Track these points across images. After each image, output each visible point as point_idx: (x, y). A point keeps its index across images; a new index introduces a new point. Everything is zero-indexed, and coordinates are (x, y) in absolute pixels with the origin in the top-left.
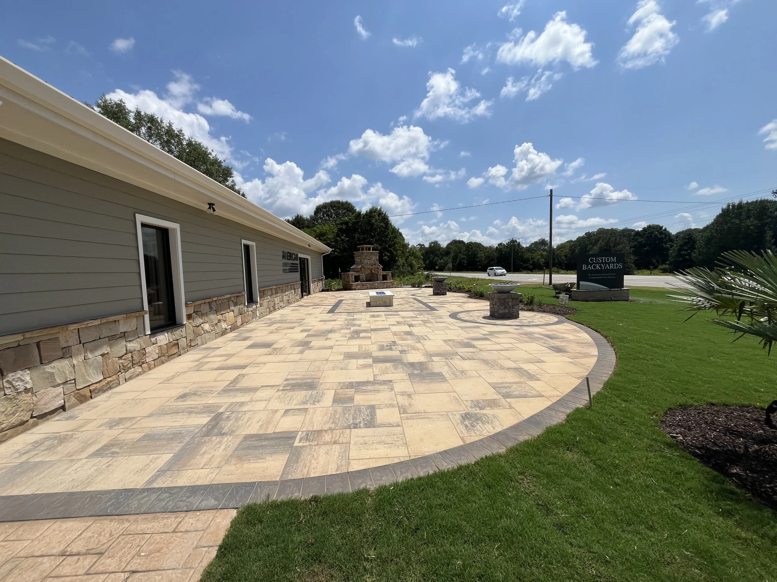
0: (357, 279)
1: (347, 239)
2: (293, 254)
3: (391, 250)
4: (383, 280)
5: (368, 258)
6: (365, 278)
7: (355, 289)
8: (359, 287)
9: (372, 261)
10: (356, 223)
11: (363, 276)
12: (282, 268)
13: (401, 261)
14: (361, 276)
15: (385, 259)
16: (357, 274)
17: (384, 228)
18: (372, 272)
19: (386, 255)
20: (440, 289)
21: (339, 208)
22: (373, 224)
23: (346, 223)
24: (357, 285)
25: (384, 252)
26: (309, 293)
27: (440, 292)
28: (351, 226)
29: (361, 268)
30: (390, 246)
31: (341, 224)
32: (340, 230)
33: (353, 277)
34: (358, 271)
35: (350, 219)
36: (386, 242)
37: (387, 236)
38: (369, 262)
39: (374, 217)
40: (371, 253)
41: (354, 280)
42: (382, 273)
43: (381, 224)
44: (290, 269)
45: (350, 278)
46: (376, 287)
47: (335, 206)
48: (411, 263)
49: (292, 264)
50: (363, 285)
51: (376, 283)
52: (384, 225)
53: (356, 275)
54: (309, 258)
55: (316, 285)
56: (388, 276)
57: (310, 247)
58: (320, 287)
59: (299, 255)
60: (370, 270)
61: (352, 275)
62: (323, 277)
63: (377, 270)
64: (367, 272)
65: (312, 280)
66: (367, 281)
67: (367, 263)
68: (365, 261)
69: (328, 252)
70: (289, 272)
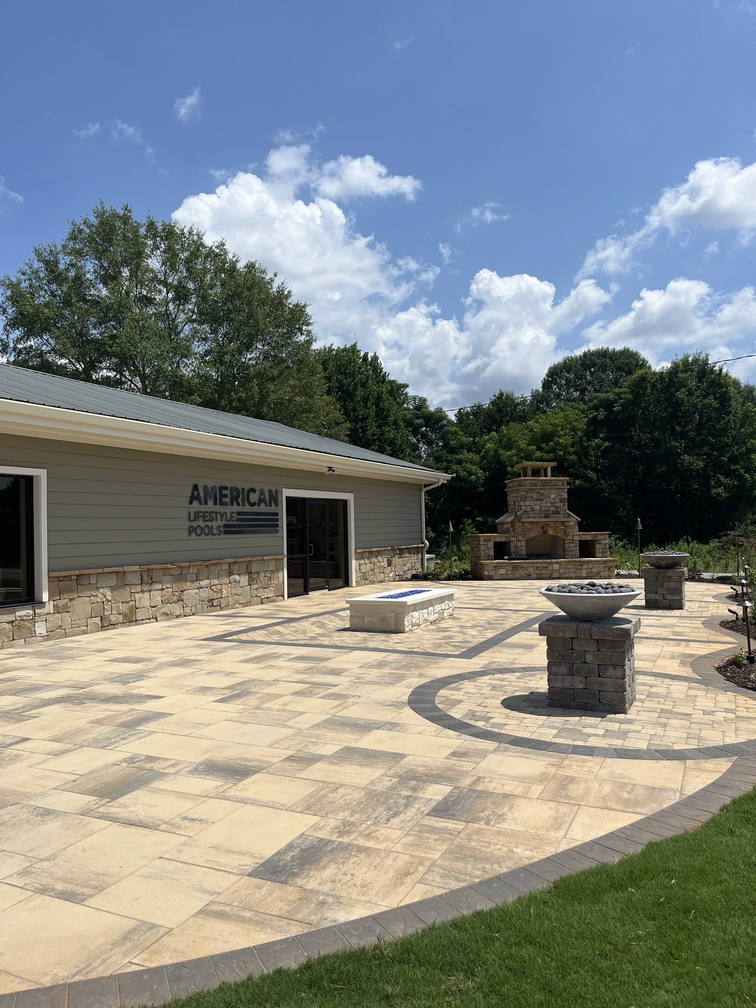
0: (501, 550)
1: (607, 444)
2: (253, 490)
4: (581, 556)
5: (535, 496)
6: (524, 548)
7: (490, 578)
8: (502, 571)
9: (546, 504)
10: (633, 404)
11: (519, 544)
12: (187, 524)
14: (512, 545)
15: (719, 495)
16: (501, 538)
17: (716, 410)
18: (545, 532)
19: (719, 484)
20: (660, 591)
21: (603, 369)
22: (679, 404)
23: (608, 405)
24: (496, 567)
25: (714, 476)
26: (347, 583)
28: (619, 412)
29: (513, 523)
30: (734, 460)
31: (596, 408)
32: (593, 422)
33: (491, 545)
34: (507, 531)
35: (618, 394)
36: (723, 449)
37: (723, 432)
38: (537, 508)
39: (682, 385)
40: (545, 483)
41: (492, 553)
42: (577, 535)
43: (706, 401)
44: (225, 526)
45: (482, 548)
46: (556, 575)
47: (594, 365)
49: (239, 514)
50: (515, 567)
51: (555, 565)
52: (715, 404)
53: (498, 540)
54: (349, 497)
55: (382, 564)
56: (597, 546)
57: (336, 473)
58: (405, 568)
59: (287, 493)
60: (542, 527)
61: (487, 540)
62: (423, 543)
63: (563, 528)
64: (533, 535)
65: (359, 551)
66: (530, 556)
67: (533, 510)
68: (527, 503)
69: (437, 482)
70: (226, 533)
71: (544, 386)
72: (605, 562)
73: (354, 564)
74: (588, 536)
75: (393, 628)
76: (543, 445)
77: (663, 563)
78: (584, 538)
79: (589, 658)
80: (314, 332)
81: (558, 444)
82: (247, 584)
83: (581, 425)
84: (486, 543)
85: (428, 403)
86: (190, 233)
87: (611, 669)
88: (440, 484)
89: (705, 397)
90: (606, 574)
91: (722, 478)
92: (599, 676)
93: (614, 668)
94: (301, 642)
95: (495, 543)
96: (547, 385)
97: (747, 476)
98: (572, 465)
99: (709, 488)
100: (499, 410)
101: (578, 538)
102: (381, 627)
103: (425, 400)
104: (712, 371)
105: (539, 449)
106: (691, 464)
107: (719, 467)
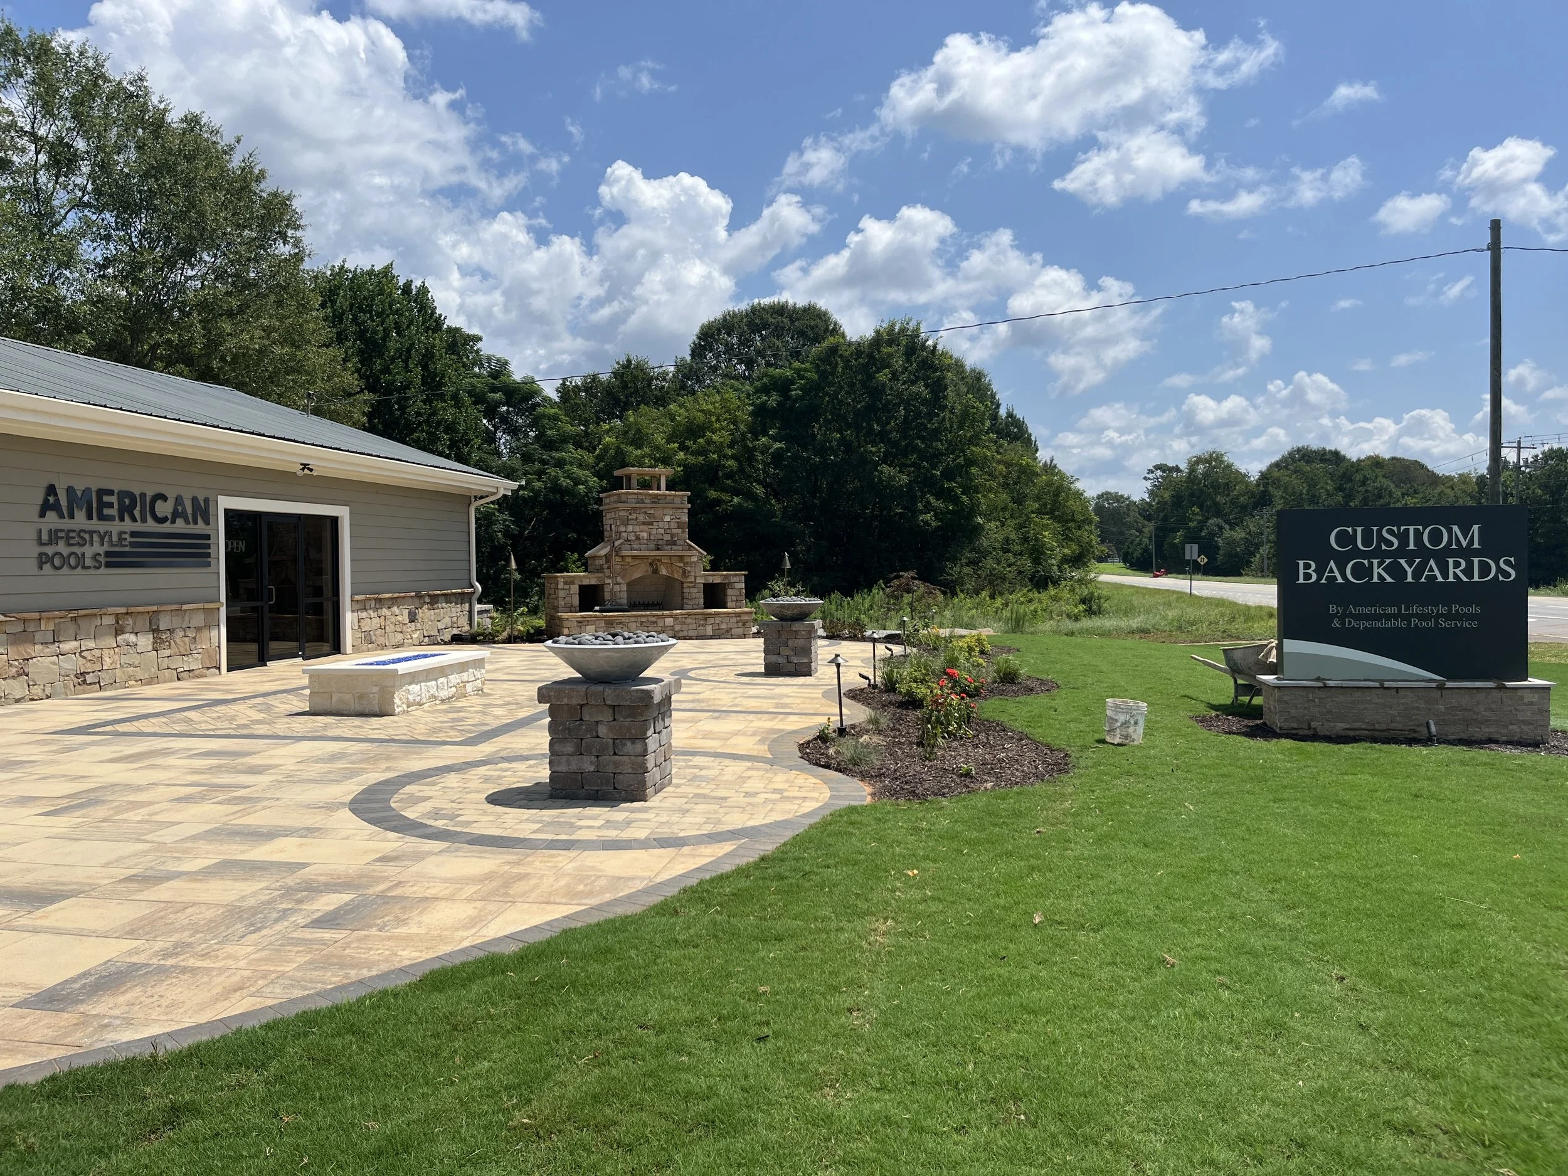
0: (590, 598)
2: (163, 498)
3: (951, 489)
4: (706, 606)
5: (641, 518)
6: (624, 595)
9: (657, 530)
10: (818, 387)
11: (617, 588)
12: (36, 550)
13: (993, 532)
14: (607, 589)
15: (927, 523)
16: (591, 580)
17: (925, 402)
18: (656, 571)
19: (928, 508)
20: (784, 651)
21: (778, 332)
22: (879, 391)
23: (783, 386)
25: (923, 497)
26: (337, 649)
27: (781, 660)
28: (799, 397)
29: (608, 557)
30: (948, 475)
31: (765, 390)
32: (761, 412)
33: (575, 589)
34: (600, 570)
35: (798, 371)
36: (935, 457)
37: (935, 434)
38: (645, 535)
39: (885, 364)
41: (576, 601)
42: (702, 577)
43: (914, 389)
44: (108, 554)
45: (562, 594)
47: (765, 326)
48: (1037, 540)
49: (133, 534)
50: (609, 623)
51: (668, 619)
52: (925, 393)
53: (586, 582)
54: (342, 512)
55: (399, 618)
56: (729, 592)
57: (315, 473)
58: (441, 626)
59: (226, 502)
60: (651, 564)
61: (569, 583)
62: (472, 586)
63: (681, 565)
64: (637, 575)
65: (357, 597)
66: (634, 606)
67: (638, 538)
68: (630, 528)
69: (493, 494)
70: (109, 565)
71: (693, 355)
72: (738, 615)
73: (349, 618)
74: (716, 578)
75: (377, 709)
76: (688, 443)
77: (789, 613)
78: (710, 580)
79: (603, 730)
80: (305, 241)
81: (710, 442)
82: (150, 648)
83: (744, 415)
84: (567, 587)
85: (512, 367)
86: (81, 54)
87: (629, 744)
88: (499, 496)
89: (913, 383)
90: (740, 631)
91: (932, 500)
92: (615, 754)
93: (633, 743)
94: (218, 732)
95: (581, 587)
96: (698, 351)
97: (964, 498)
98: (731, 475)
99: (915, 512)
100: (625, 386)
101: (701, 580)
102: (358, 708)
103: (506, 363)
104: (923, 346)
105: (683, 447)
106: (891, 478)
107: (928, 484)
